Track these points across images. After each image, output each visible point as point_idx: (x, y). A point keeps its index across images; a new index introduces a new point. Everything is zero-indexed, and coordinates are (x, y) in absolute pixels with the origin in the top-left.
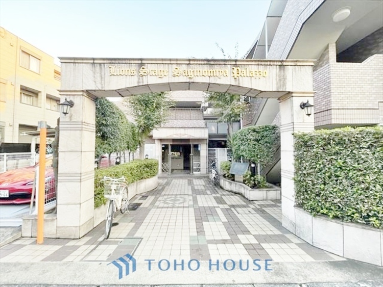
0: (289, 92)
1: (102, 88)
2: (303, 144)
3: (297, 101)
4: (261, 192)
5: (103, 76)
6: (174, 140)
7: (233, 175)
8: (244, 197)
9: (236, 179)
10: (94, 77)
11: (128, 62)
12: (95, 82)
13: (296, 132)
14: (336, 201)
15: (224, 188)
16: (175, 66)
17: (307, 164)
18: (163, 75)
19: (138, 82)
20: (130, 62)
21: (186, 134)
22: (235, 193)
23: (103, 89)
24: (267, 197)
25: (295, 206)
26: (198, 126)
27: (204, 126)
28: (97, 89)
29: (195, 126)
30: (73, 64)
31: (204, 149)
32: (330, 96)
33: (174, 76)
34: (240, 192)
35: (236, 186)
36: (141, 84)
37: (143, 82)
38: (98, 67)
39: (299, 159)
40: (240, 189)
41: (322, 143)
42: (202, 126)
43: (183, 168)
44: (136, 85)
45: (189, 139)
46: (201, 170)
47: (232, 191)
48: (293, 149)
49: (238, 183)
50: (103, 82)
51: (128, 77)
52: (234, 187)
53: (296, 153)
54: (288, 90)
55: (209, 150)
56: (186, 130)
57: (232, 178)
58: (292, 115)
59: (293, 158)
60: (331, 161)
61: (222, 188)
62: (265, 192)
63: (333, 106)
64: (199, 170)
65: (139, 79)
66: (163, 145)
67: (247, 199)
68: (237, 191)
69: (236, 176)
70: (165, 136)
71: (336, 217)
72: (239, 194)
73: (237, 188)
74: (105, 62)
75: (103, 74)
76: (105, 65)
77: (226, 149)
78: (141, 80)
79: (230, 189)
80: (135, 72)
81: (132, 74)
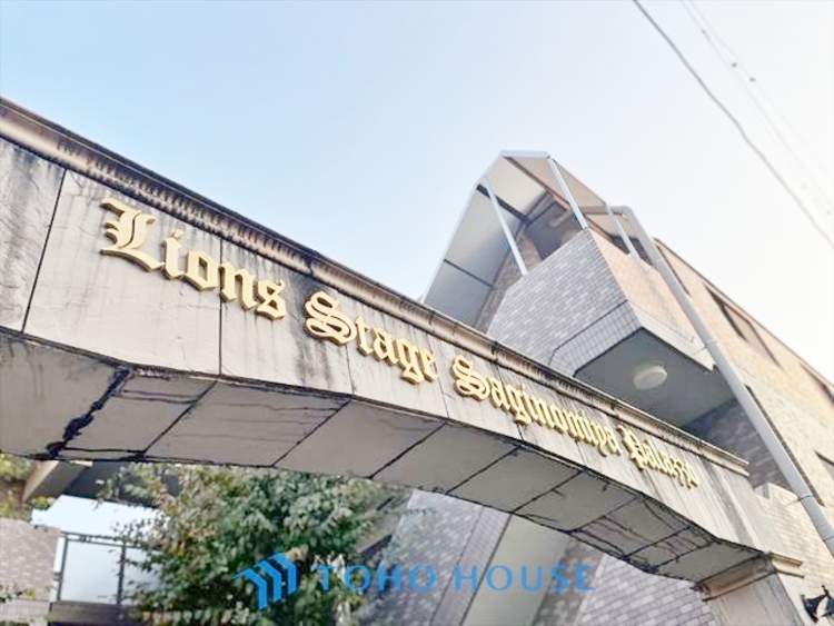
5: (34, 235)
16: (450, 351)
18: (419, 377)
37: (328, 376)
44: (292, 380)
65: (304, 349)
76: (69, 176)
78: (315, 362)
80: (281, 303)
81: (264, 308)
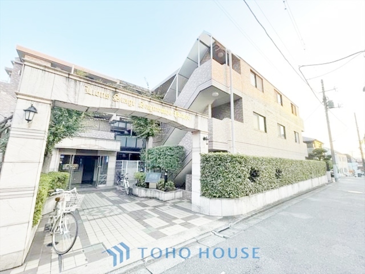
0: (199, 131)
1: (75, 102)
2: (205, 160)
3: (202, 136)
4: (172, 194)
5: (77, 92)
6: (78, 150)
7: (148, 184)
8: (158, 199)
9: (150, 187)
10: (68, 90)
11: (104, 87)
12: (68, 95)
13: (202, 153)
14: (219, 188)
15: (139, 196)
16: (140, 100)
17: (208, 170)
18: (131, 105)
19: (111, 105)
20: (106, 87)
21: (96, 145)
22: (150, 198)
23: (76, 104)
24: (175, 197)
25: (200, 196)
26: (107, 138)
27: (113, 138)
28: (69, 102)
29: (103, 138)
30: (41, 71)
31: (112, 162)
32: (212, 135)
33: (139, 107)
34: (155, 196)
35: (151, 192)
36: (114, 107)
37: (115, 106)
38: (73, 82)
39: (203, 168)
40: (155, 194)
41: (214, 159)
42: (111, 139)
43: (81, 182)
44: (110, 107)
45: (97, 151)
46: (107, 182)
47: (147, 197)
48: (200, 162)
49: (153, 190)
50: (76, 97)
51: (102, 99)
52: (149, 193)
53: (202, 164)
54: (199, 129)
55: (117, 162)
56: (97, 141)
57: (147, 186)
58: (200, 143)
59: (200, 167)
60: (217, 168)
61: (136, 196)
62: (174, 193)
63: (214, 140)
64: (104, 182)
65: (112, 103)
66: (62, 155)
67: (162, 201)
68: (152, 196)
69: (150, 184)
70: (70, 146)
71: (219, 197)
72: (153, 198)
73: (152, 194)
74: (82, 80)
75: (77, 90)
76: (81, 83)
77: (138, 161)
78: (114, 104)
79: (145, 196)
80: (110, 97)
81: (107, 98)
